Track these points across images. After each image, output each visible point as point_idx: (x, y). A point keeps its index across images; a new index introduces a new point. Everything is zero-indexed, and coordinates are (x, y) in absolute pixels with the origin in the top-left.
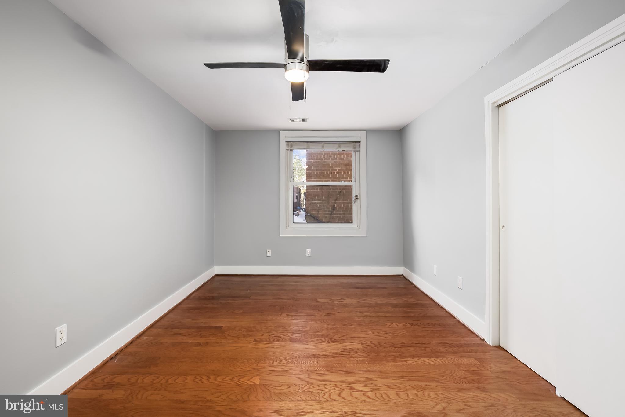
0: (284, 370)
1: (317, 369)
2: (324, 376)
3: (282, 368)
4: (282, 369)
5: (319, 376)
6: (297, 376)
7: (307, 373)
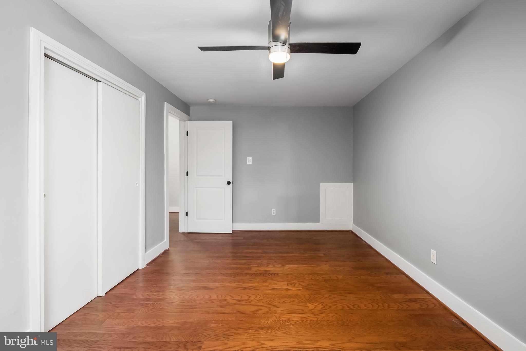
0: (291, 314)
1: (262, 315)
2: (257, 309)
3: (293, 316)
4: (293, 314)
5: (261, 309)
6: (279, 309)
7: (271, 311)
